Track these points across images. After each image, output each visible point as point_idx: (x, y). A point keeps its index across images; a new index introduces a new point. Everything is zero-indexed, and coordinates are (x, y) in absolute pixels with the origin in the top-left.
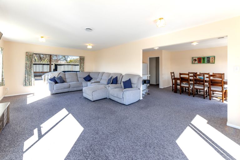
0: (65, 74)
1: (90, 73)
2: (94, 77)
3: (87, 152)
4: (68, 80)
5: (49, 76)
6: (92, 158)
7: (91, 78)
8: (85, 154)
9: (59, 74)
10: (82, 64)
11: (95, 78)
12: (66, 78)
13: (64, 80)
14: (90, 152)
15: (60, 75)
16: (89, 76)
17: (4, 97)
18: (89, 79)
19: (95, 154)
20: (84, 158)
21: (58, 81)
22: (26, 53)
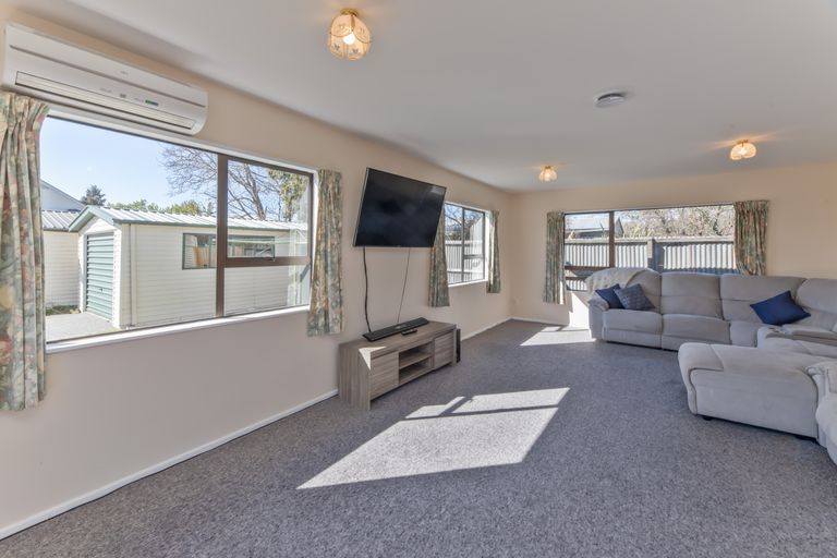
0: (661, 278)
1: (801, 281)
2: (821, 307)
3: (443, 510)
4: (667, 304)
5: (603, 280)
6: (432, 528)
7: (800, 308)
8: (434, 508)
9: (634, 276)
10: (752, 240)
11: (825, 313)
12: (663, 293)
13: (653, 300)
14: (448, 516)
15: (639, 281)
16: (788, 298)
17: (512, 320)
18: (789, 312)
19: (447, 529)
20: (424, 510)
21: (625, 301)
22: (549, 214)
